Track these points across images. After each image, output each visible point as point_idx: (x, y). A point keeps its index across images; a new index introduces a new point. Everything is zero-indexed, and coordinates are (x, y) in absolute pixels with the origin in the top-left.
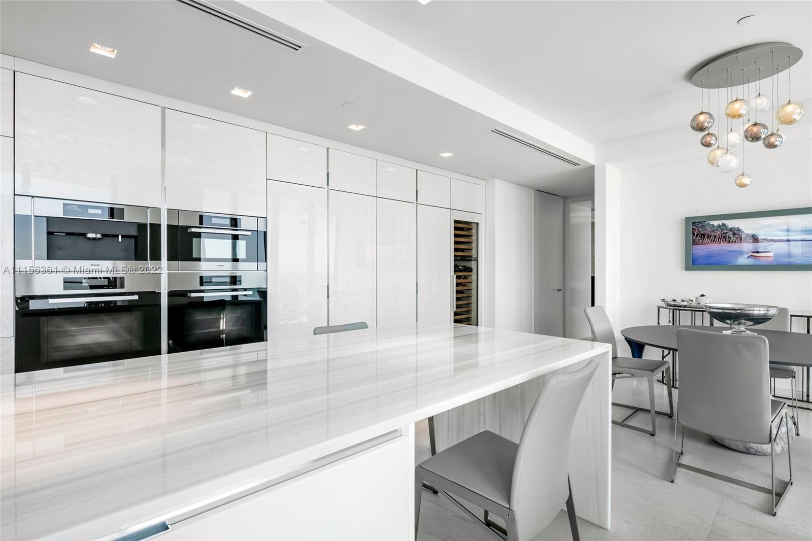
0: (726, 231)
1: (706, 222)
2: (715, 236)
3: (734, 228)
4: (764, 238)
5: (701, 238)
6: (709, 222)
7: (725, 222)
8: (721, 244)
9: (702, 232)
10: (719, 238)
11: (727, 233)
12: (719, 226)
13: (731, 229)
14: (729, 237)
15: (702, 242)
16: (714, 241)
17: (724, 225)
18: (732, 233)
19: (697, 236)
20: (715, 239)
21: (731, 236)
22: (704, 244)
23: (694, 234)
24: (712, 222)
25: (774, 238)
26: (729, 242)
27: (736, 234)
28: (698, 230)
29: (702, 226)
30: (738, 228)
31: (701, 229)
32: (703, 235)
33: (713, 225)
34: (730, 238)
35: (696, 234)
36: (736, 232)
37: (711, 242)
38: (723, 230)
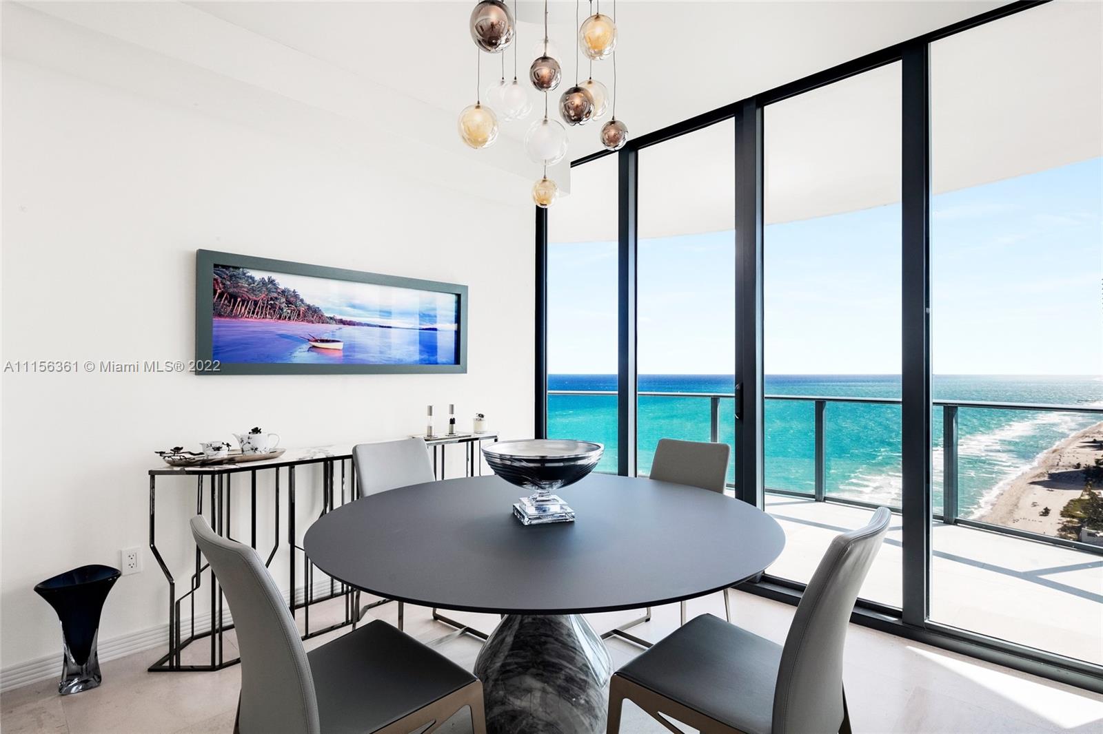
0: (275, 295)
1: (238, 268)
2: (256, 303)
3: (289, 291)
4: (332, 316)
5: (230, 302)
6: (246, 270)
7: (274, 276)
8: (267, 320)
9: (231, 290)
10: (263, 307)
11: (276, 298)
12: (263, 281)
13: (283, 292)
14: (280, 308)
15: (232, 311)
16: (253, 313)
17: (271, 282)
18: (284, 300)
19: (221, 295)
20: (257, 308)
21: (283, 305)
22: (236, 317)
23: (215, 291)
24: (251, 273)
25: (345, 318)
26: (280, 317)
27: (291, 303)
28: (224, 284)
29: (231, 276)
30: (294, 292)
31: (228, 283)
32: (233, 297)
33: (252, 278)
34: (282, 310)
35: (219, 291)
36: (292, 299)
37: (249, 313)
38: (269, 291)
